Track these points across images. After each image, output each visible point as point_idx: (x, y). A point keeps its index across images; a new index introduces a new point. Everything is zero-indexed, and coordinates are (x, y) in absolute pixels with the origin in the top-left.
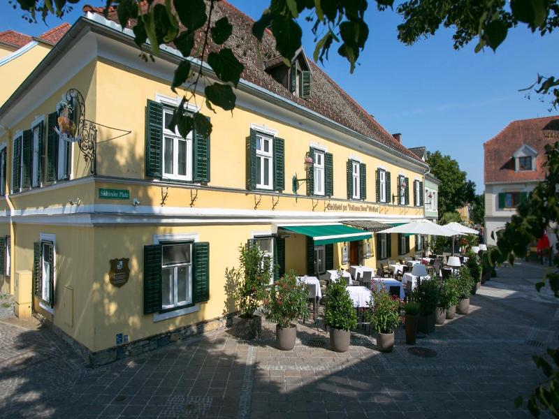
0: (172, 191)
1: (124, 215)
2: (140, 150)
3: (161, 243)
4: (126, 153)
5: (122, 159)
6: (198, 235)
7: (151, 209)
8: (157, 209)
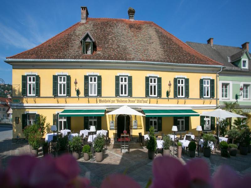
0: (29, 99)
1: (17, 106)
2: (21, 90)
3: (27, 114)
4: (18, 91)
5: (17, 93)
6: (37, 112)
7: (23, 105)
8: (25, 104)
